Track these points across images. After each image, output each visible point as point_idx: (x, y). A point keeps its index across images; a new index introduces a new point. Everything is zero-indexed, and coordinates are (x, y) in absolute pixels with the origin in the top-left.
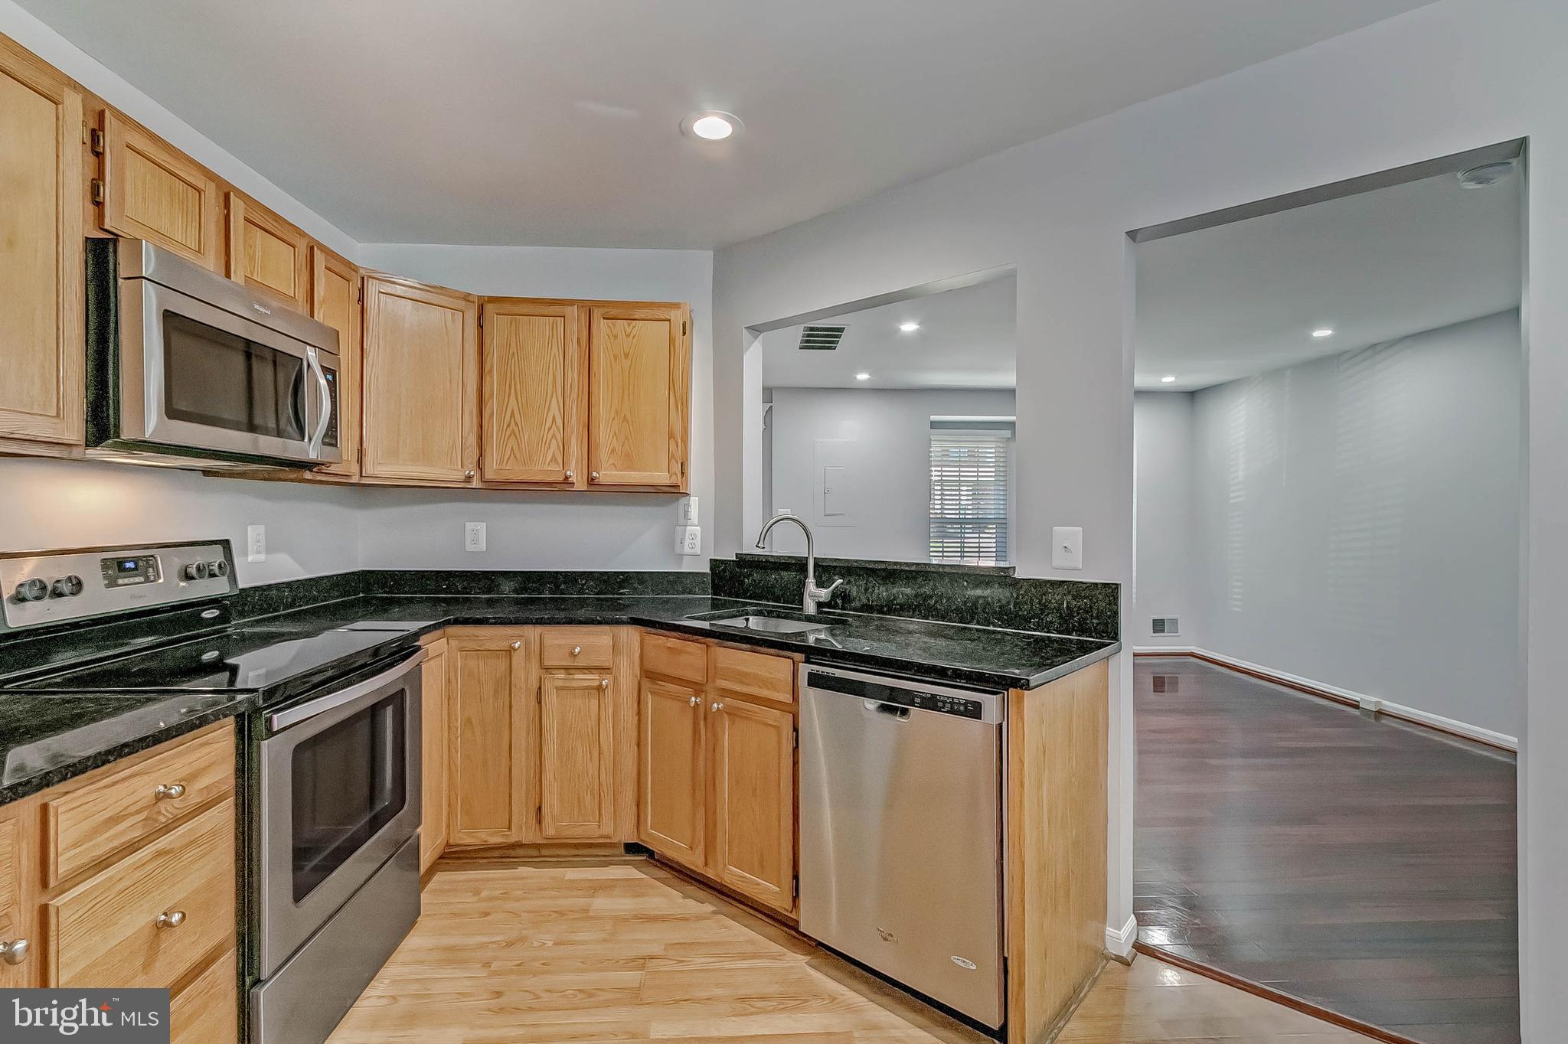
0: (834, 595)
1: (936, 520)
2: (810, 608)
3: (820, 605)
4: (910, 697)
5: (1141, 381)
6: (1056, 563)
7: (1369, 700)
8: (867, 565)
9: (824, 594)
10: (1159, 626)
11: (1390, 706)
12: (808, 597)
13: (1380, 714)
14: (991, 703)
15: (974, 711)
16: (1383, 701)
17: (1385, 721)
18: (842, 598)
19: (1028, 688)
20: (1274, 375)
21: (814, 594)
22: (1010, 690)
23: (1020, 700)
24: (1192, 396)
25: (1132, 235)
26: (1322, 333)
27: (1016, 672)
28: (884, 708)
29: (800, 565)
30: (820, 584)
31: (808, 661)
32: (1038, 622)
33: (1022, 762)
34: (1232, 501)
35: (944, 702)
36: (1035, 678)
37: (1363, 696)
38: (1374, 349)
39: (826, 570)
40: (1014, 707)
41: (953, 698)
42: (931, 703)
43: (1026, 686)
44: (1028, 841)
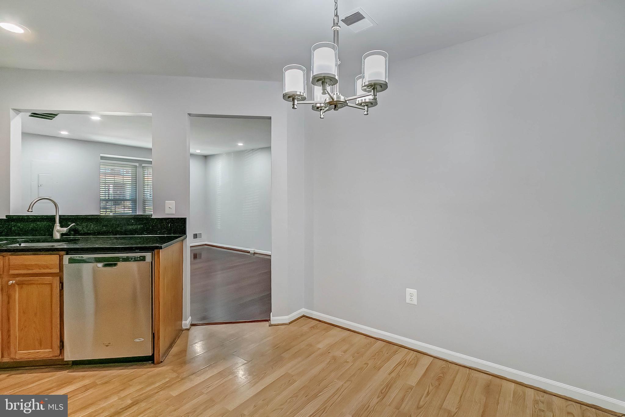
0: (70, 230)
1: (102, 200)
2: (57, 236)
3: (62, 235)
4: (118, 259)
5: (192, 151)
6: (167, 212)
7: (252, 250)
8: (88, 217)
9: (65, 230)
10: (195, 236)
11: (257, 251)
12: (56, 231)
13: (255, 253)
14: (148, 256)
15: (143, 259)
16: (256, 250)
17: (256, 255)
18: (75, 231)
19: (161, 249)
20: (228, 154)
21: (58, 231)
22: (155, 250)
23: (159, 253)
24: (206, 158)
25: (189, 114)
26: (240, 144)
27: (157, 245)
28: (106, 265)
29: (51, 219)
30: (62, 226)
31: (67, 254)
32: (160, 232)
33: (159, 272)
34: (218, 193)
35: (131, 258)
36: (163, 246)
37: (251, 249)
38: (253, 150)
39: (64, 220)
40: (157, 255)
41: (135, 256)
42: (126, 260)
43: (161, 248)
44: (161, 296)
